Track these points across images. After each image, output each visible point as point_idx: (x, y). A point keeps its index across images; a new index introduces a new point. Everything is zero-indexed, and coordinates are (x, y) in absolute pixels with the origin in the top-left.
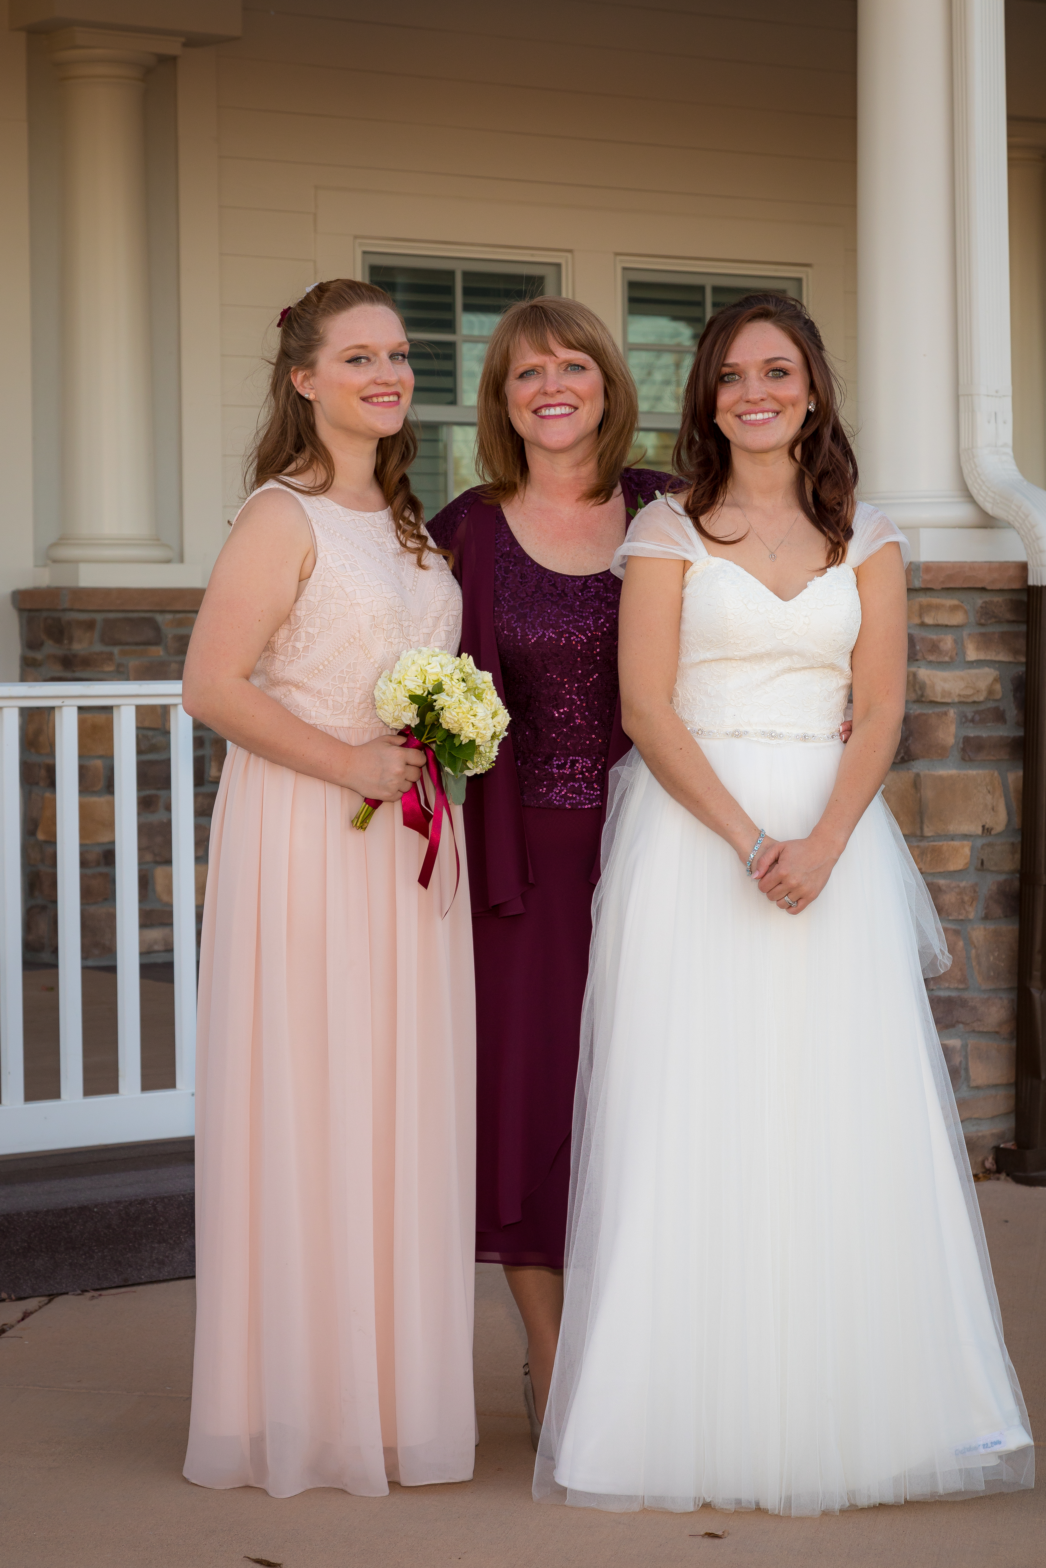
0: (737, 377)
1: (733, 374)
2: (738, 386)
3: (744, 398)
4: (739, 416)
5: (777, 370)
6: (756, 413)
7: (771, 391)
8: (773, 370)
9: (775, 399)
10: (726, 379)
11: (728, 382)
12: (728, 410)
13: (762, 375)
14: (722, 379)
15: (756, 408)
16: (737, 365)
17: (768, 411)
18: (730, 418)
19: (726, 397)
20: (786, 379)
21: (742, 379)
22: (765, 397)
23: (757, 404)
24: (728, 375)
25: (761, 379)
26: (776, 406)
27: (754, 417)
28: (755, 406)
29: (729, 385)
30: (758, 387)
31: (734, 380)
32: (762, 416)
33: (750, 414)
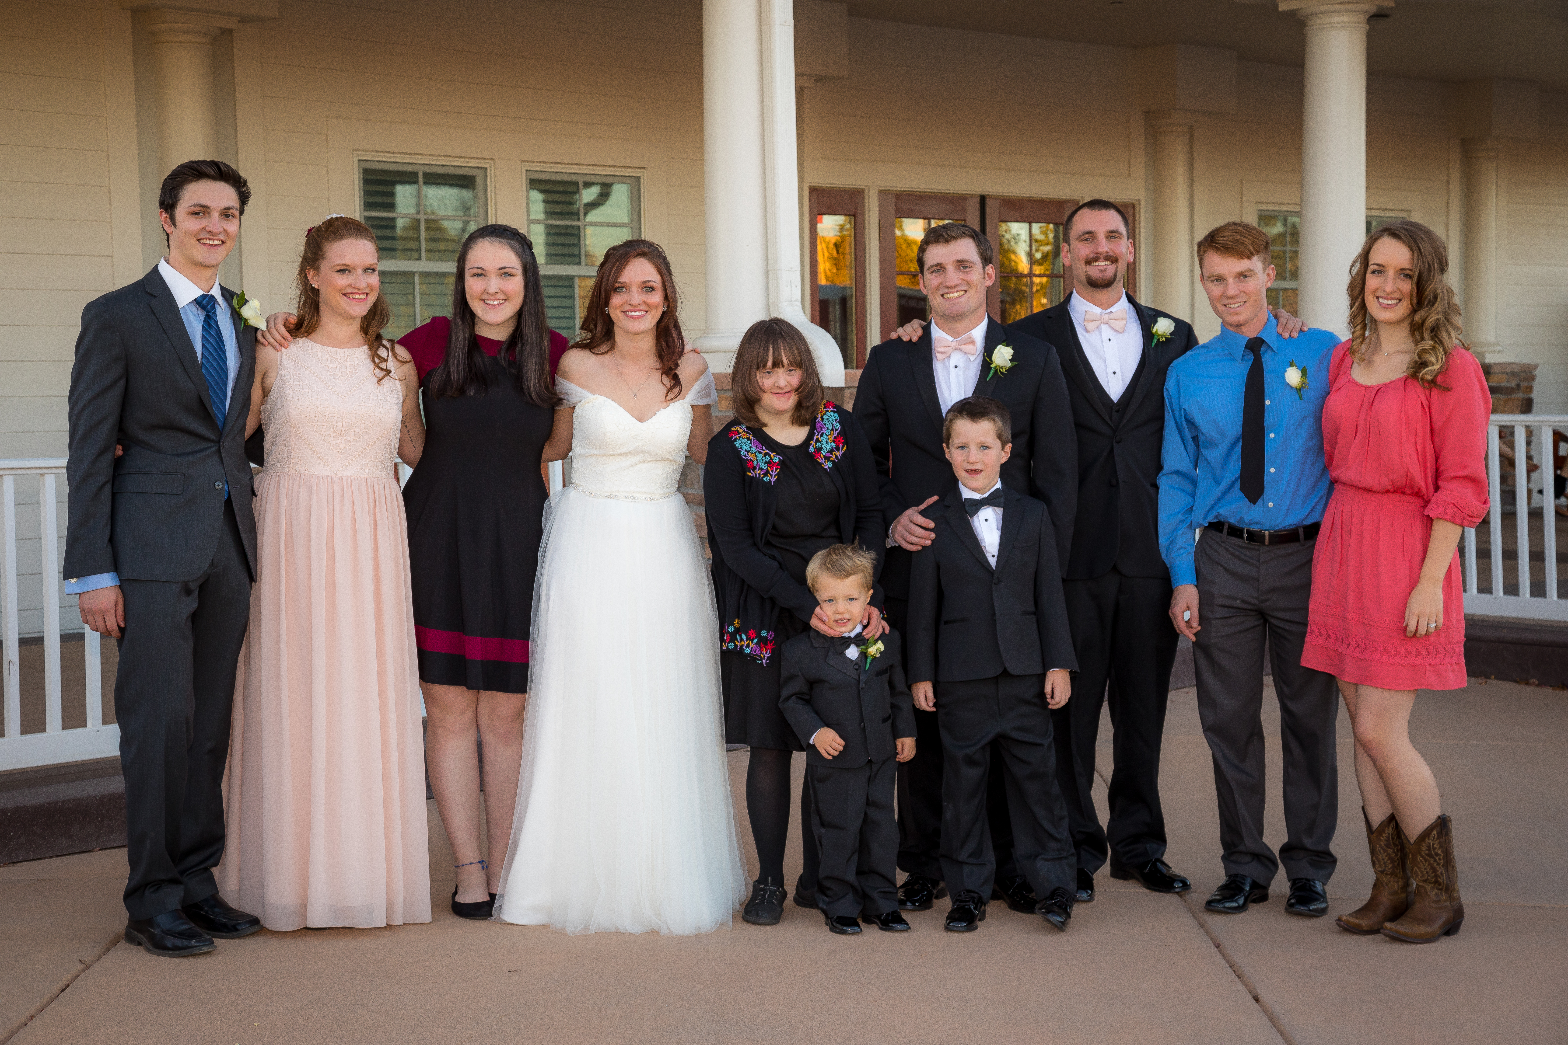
0: (624, 290)
1: (622, 287)
2: (625, 295)
3: (628, 302)
4: (624, 312)
5: (648, 288)
6: (635, 311)
7: (645, 299)
8: (646, 287)
9: (645, 303)
10: (618, 290)
11: (619, 292)
12: (618, 308)
13: (639, 290)
14: (615, 290)
15: (636, 309)
16: (625, 282)
17: (641, 310)
18: (618, 312)
19: (616, 301)
20: (653, 292)
21: (628, 291)
22: (641, 302)
23: (635, 306)
24: (619, 287)
25: (639, 292)
26: (646, 308)
27: (633, 313)
28: (635, 308)
29: (619, 293)
30: (636, 296)
31: (622, 291)
32: (637, 313)
33: (631, 311)
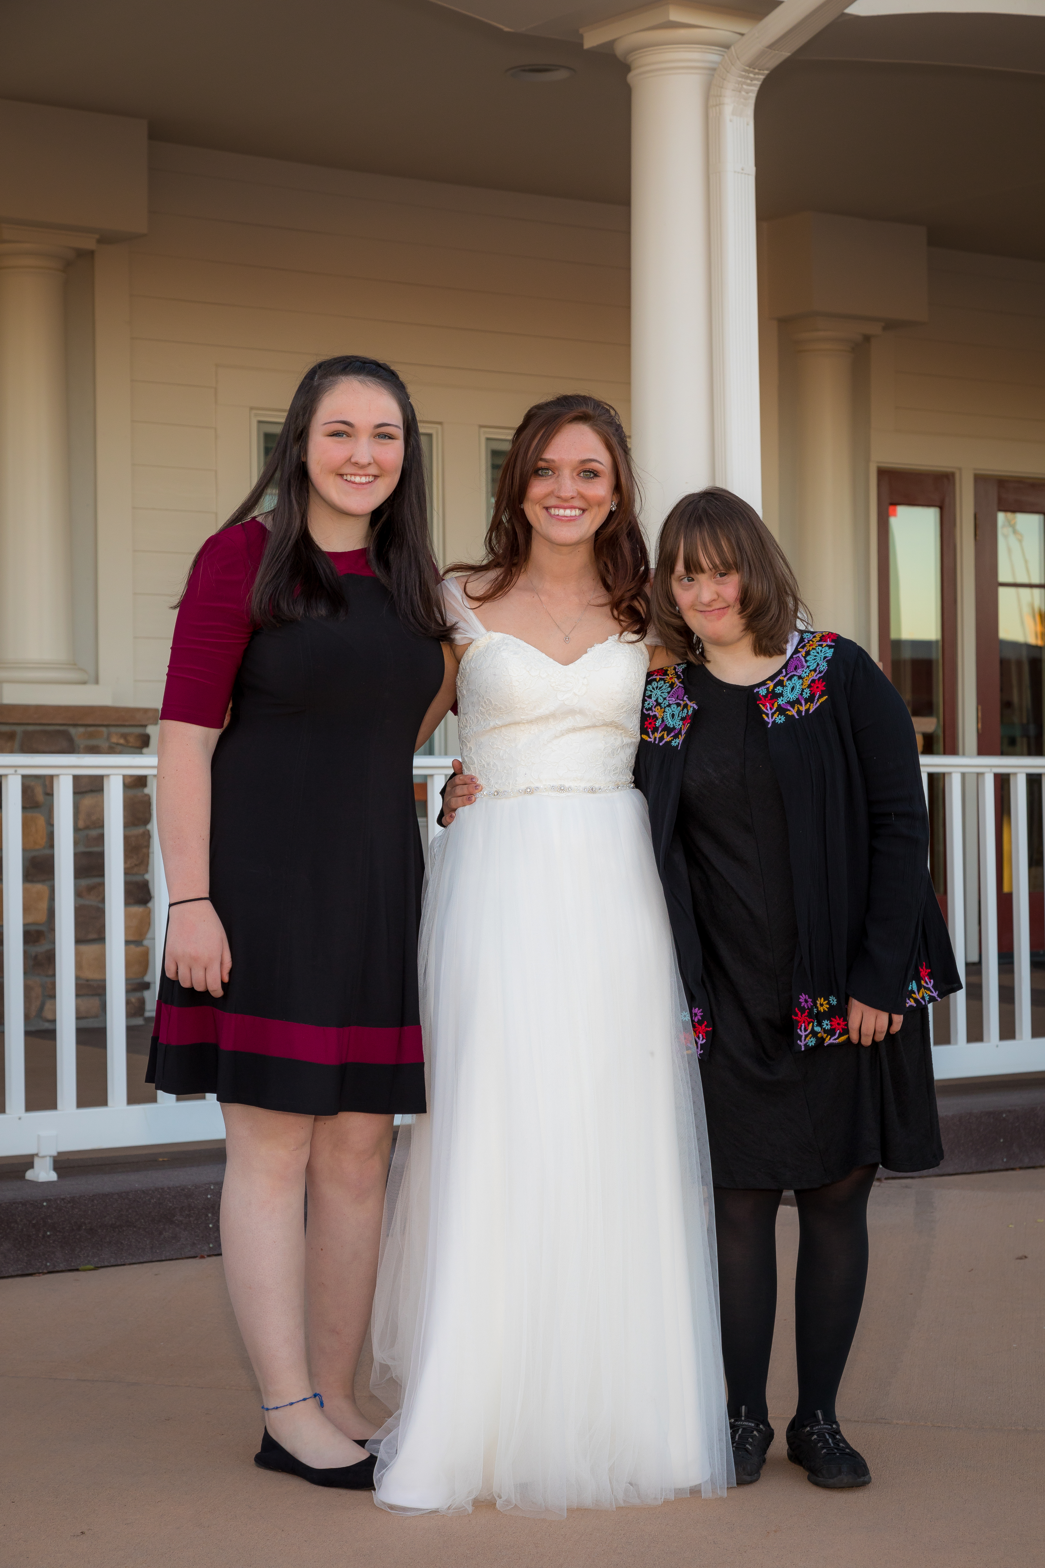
0: (550, 473)
1: (547, 469)
2: (551, 481)
3: (555, 493)
4: (547, 509)
5: (589, 471)
6: (565, 508)
7: (582, 490)
8: (585, 471)
9: (582, 497)
10: (540, 472)
11: (542, 476)
12: (538, 502)
13: (575, 474)
14: (536, 472)
15: (566, 504)
16: (553, 461)
17: (575, 508)
18: (538, 508)
19: (538, 489)
20: (596, 480)
21: (556, 475)
22: (575, 494)
23: (566, 500)
24: (542, 469)
25: (573, 478)
26: (583, 506)
27: (561, 512)
28: (565, 502)
29: (542, 478)
30: (569, 485)
31: (547, 475)
32: (568, 512)
33: (558, 508)
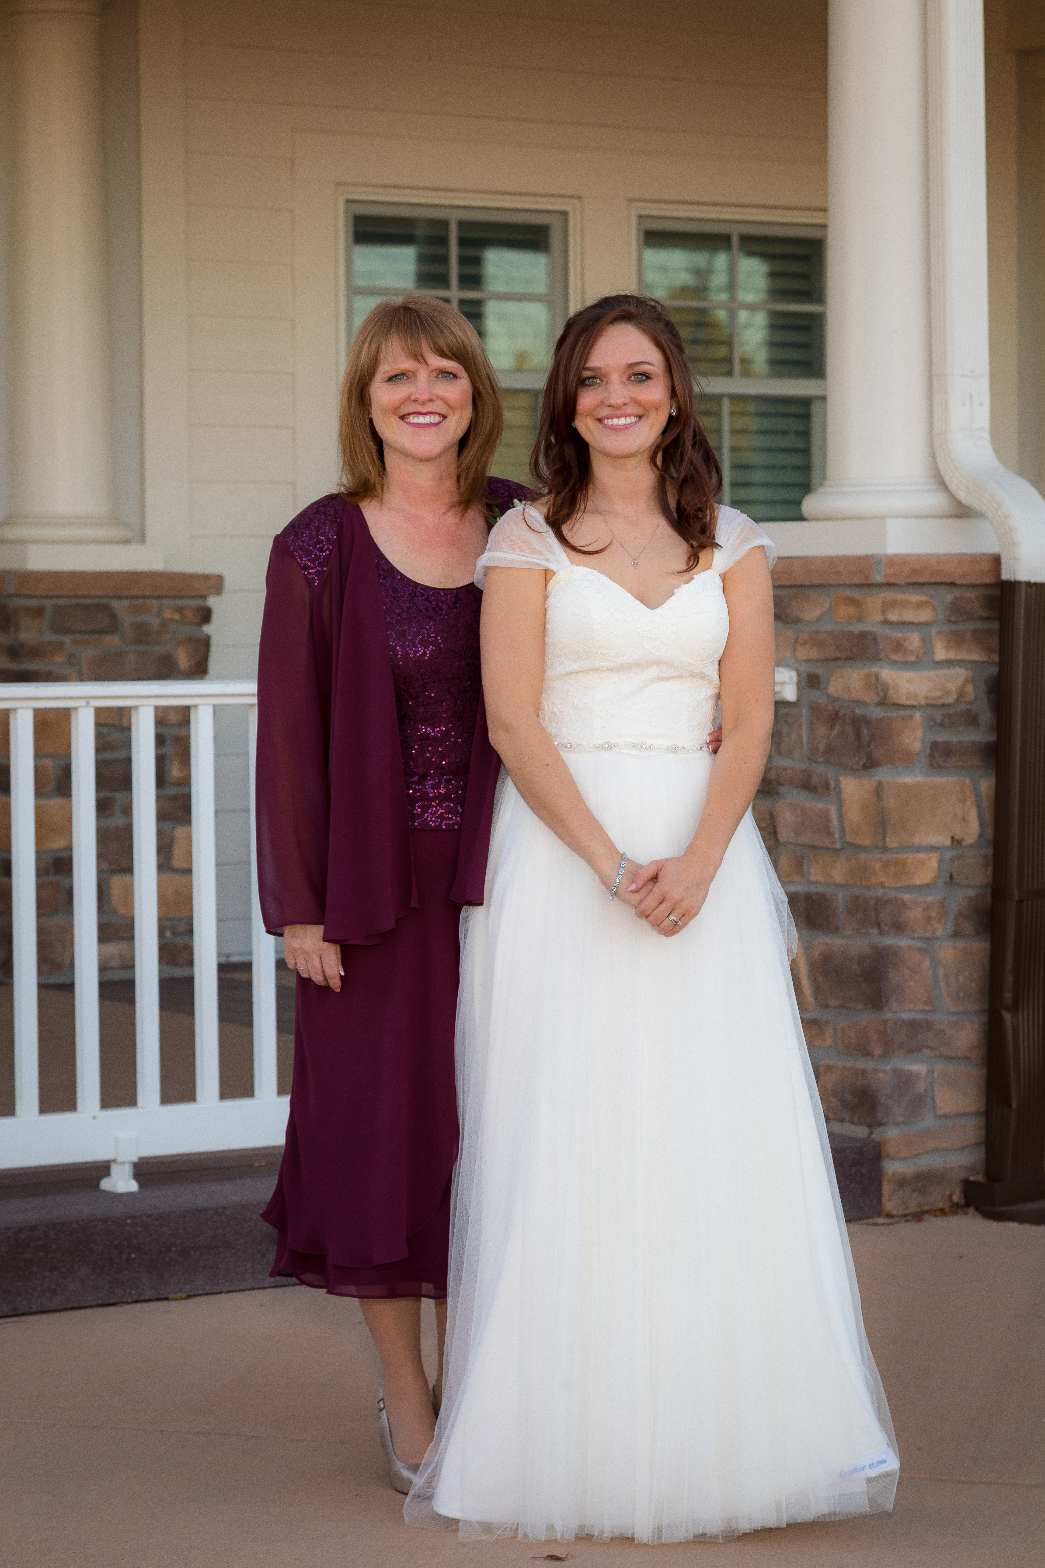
0: (598, 381)
1: (594, 377)
2: (600, 390)
3: (606, 403)
4: (600, 420)
5: (639, 374)
6: (618, 418)
7: (634, 395)
8: (636, 374)
9: (637, 403)
10: (587, 382)
11: (590, 385)
12: (589, 414)
13: (624, 379)
14: (582, 383)
15: (618, 412)
16: (599, 368)
17: (630, 416)
18: (589, 421)
19: (587, 400)
20: (649, 383)
21: (604, 383)
22: (627, 401)
23: (619, 408)
24: (588, 378)
25: (623, 383)
26: (639, 412)
27: (615, 421)
29: (590, 388)
30: (620, 391)
32: (622, 421)
33: (612, 418)
